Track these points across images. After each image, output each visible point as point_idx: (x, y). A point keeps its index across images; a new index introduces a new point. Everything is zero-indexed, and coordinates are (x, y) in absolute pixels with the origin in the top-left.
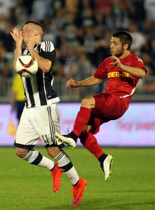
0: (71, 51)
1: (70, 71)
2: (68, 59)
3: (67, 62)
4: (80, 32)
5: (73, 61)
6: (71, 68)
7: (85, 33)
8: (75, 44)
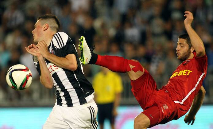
0: (157, 48)
1: (157, 70)
2: (154, 56)
3: (153, 60)
4: (168, 26)
5: (160, 59)
6: (157, 66)
7: (173, 27)
8: (163, 40)
